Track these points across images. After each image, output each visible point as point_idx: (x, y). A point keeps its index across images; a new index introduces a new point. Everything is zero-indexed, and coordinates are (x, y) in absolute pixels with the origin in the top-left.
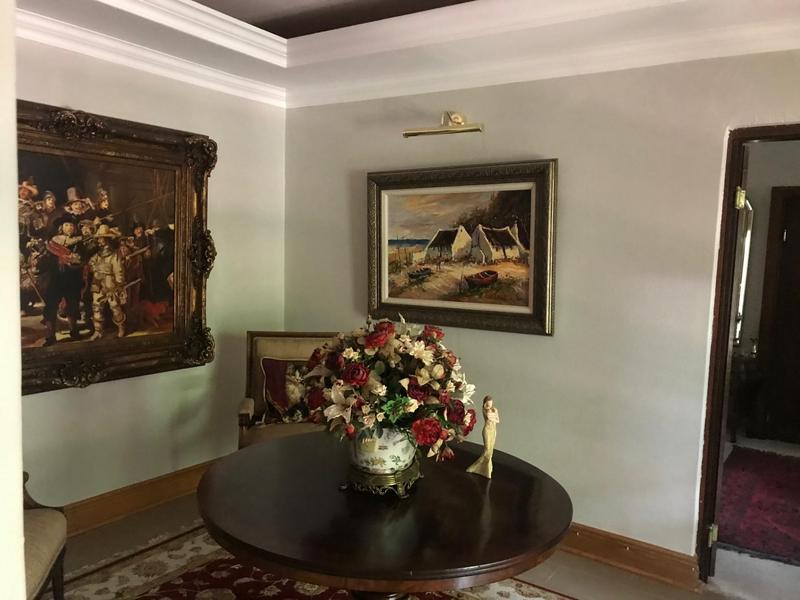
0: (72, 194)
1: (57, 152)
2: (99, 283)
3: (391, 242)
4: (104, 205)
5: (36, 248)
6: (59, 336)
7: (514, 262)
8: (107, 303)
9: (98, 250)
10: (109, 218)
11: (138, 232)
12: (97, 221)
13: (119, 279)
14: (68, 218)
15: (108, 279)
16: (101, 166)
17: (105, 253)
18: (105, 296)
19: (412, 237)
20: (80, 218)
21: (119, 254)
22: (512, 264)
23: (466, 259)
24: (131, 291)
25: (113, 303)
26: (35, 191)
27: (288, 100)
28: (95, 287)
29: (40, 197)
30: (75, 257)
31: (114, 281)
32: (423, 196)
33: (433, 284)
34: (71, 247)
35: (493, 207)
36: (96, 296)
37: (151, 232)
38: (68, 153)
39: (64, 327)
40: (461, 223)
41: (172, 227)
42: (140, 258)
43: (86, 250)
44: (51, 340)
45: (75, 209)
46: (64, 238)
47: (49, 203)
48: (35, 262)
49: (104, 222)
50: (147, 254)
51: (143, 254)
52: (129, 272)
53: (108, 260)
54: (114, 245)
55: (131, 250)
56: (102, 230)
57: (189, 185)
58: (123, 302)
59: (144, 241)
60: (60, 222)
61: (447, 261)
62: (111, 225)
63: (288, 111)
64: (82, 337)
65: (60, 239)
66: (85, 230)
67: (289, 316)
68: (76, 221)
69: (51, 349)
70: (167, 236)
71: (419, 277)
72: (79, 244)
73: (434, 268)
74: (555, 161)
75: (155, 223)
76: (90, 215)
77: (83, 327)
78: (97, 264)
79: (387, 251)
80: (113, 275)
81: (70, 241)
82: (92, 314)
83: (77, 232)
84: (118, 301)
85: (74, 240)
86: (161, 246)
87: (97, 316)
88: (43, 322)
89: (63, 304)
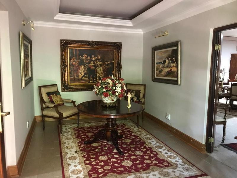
0: (93, 56)
1: (90, 49)
2: (98, 72)
3: (157, 63)
4: (99, 58)
5: (87, 66)
6: (91, 82)
7: (175, 67)
8: (100, 76)
9: (98, 66)
10: (100, 60)
11: (106, 63)
12: (98, 61)
13: (102, 72)
14: (92, 60)
15: (100, 72)
16: (99, 51)
17: (99, 67)
18: (99, 75)
19: (160, 62)
20: (94, 60)
21: (102, 67)
22: (174, 67)
23: (168, 67)
24: (105, 74)
25: (101, 76)
26: (86, 56)
27: (143, 31)
28: (97, 73)
29: (87, 57)
30: (94, 68)
31: (101, 72)
32: (161, 52)
33: (163, 73)
34: (93, 66)
35: (171, 53)
36: (98, 75)
37: (109, 63)
38: (92, 49)
39: (91, 80)
40: (167, 58)
41: (113, 62)
42: (106, 68)
43: (96, 66)
44: (89, 82)
45: (94, 59)
46: (92, 64)
47: (89, 58)
48: (86, 68)
49: (99, 61)
50: (108, 67)
51: (107, 67)
52: (104, 70)
53: (100, 68)
54: (101, 65)
55: (105, 66)
56: (99, 63)
57: (117, 53)
58: (103, 76)
59: (107, 65)
60: (91, 61)
61: (165, 67)
62: (100, 62)
63: (144, 34)
64: (95, 82)
65: (91, 64)
66: (96, 63)
67: (143, 81)
68: (94, 61)
69: (89, 84)
70: (112, 64)
71: (161, 71)
72: (94, 65)
73: (163, 69)
74: (180, 41)
75: (110, 61)
76: (96, 60)
77: (95, 80)
78: (98, 69)
79: (156, 65)
80: (101, 71)
81: (93, 65)
82: (97, 78)
83: (94, 63)
84: (102, 76)
85: (93, 64)
86: (111, 66)
87: (98, 79)
88: (88, 79)
89: (91, 76)
